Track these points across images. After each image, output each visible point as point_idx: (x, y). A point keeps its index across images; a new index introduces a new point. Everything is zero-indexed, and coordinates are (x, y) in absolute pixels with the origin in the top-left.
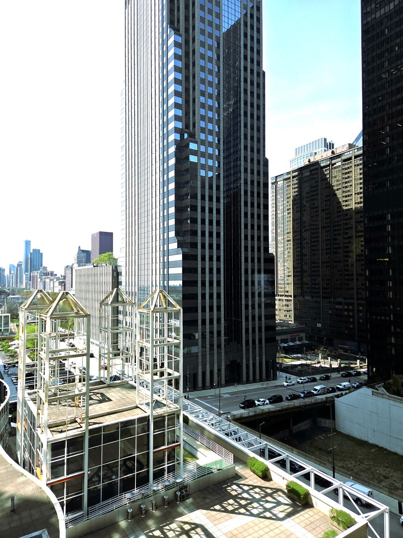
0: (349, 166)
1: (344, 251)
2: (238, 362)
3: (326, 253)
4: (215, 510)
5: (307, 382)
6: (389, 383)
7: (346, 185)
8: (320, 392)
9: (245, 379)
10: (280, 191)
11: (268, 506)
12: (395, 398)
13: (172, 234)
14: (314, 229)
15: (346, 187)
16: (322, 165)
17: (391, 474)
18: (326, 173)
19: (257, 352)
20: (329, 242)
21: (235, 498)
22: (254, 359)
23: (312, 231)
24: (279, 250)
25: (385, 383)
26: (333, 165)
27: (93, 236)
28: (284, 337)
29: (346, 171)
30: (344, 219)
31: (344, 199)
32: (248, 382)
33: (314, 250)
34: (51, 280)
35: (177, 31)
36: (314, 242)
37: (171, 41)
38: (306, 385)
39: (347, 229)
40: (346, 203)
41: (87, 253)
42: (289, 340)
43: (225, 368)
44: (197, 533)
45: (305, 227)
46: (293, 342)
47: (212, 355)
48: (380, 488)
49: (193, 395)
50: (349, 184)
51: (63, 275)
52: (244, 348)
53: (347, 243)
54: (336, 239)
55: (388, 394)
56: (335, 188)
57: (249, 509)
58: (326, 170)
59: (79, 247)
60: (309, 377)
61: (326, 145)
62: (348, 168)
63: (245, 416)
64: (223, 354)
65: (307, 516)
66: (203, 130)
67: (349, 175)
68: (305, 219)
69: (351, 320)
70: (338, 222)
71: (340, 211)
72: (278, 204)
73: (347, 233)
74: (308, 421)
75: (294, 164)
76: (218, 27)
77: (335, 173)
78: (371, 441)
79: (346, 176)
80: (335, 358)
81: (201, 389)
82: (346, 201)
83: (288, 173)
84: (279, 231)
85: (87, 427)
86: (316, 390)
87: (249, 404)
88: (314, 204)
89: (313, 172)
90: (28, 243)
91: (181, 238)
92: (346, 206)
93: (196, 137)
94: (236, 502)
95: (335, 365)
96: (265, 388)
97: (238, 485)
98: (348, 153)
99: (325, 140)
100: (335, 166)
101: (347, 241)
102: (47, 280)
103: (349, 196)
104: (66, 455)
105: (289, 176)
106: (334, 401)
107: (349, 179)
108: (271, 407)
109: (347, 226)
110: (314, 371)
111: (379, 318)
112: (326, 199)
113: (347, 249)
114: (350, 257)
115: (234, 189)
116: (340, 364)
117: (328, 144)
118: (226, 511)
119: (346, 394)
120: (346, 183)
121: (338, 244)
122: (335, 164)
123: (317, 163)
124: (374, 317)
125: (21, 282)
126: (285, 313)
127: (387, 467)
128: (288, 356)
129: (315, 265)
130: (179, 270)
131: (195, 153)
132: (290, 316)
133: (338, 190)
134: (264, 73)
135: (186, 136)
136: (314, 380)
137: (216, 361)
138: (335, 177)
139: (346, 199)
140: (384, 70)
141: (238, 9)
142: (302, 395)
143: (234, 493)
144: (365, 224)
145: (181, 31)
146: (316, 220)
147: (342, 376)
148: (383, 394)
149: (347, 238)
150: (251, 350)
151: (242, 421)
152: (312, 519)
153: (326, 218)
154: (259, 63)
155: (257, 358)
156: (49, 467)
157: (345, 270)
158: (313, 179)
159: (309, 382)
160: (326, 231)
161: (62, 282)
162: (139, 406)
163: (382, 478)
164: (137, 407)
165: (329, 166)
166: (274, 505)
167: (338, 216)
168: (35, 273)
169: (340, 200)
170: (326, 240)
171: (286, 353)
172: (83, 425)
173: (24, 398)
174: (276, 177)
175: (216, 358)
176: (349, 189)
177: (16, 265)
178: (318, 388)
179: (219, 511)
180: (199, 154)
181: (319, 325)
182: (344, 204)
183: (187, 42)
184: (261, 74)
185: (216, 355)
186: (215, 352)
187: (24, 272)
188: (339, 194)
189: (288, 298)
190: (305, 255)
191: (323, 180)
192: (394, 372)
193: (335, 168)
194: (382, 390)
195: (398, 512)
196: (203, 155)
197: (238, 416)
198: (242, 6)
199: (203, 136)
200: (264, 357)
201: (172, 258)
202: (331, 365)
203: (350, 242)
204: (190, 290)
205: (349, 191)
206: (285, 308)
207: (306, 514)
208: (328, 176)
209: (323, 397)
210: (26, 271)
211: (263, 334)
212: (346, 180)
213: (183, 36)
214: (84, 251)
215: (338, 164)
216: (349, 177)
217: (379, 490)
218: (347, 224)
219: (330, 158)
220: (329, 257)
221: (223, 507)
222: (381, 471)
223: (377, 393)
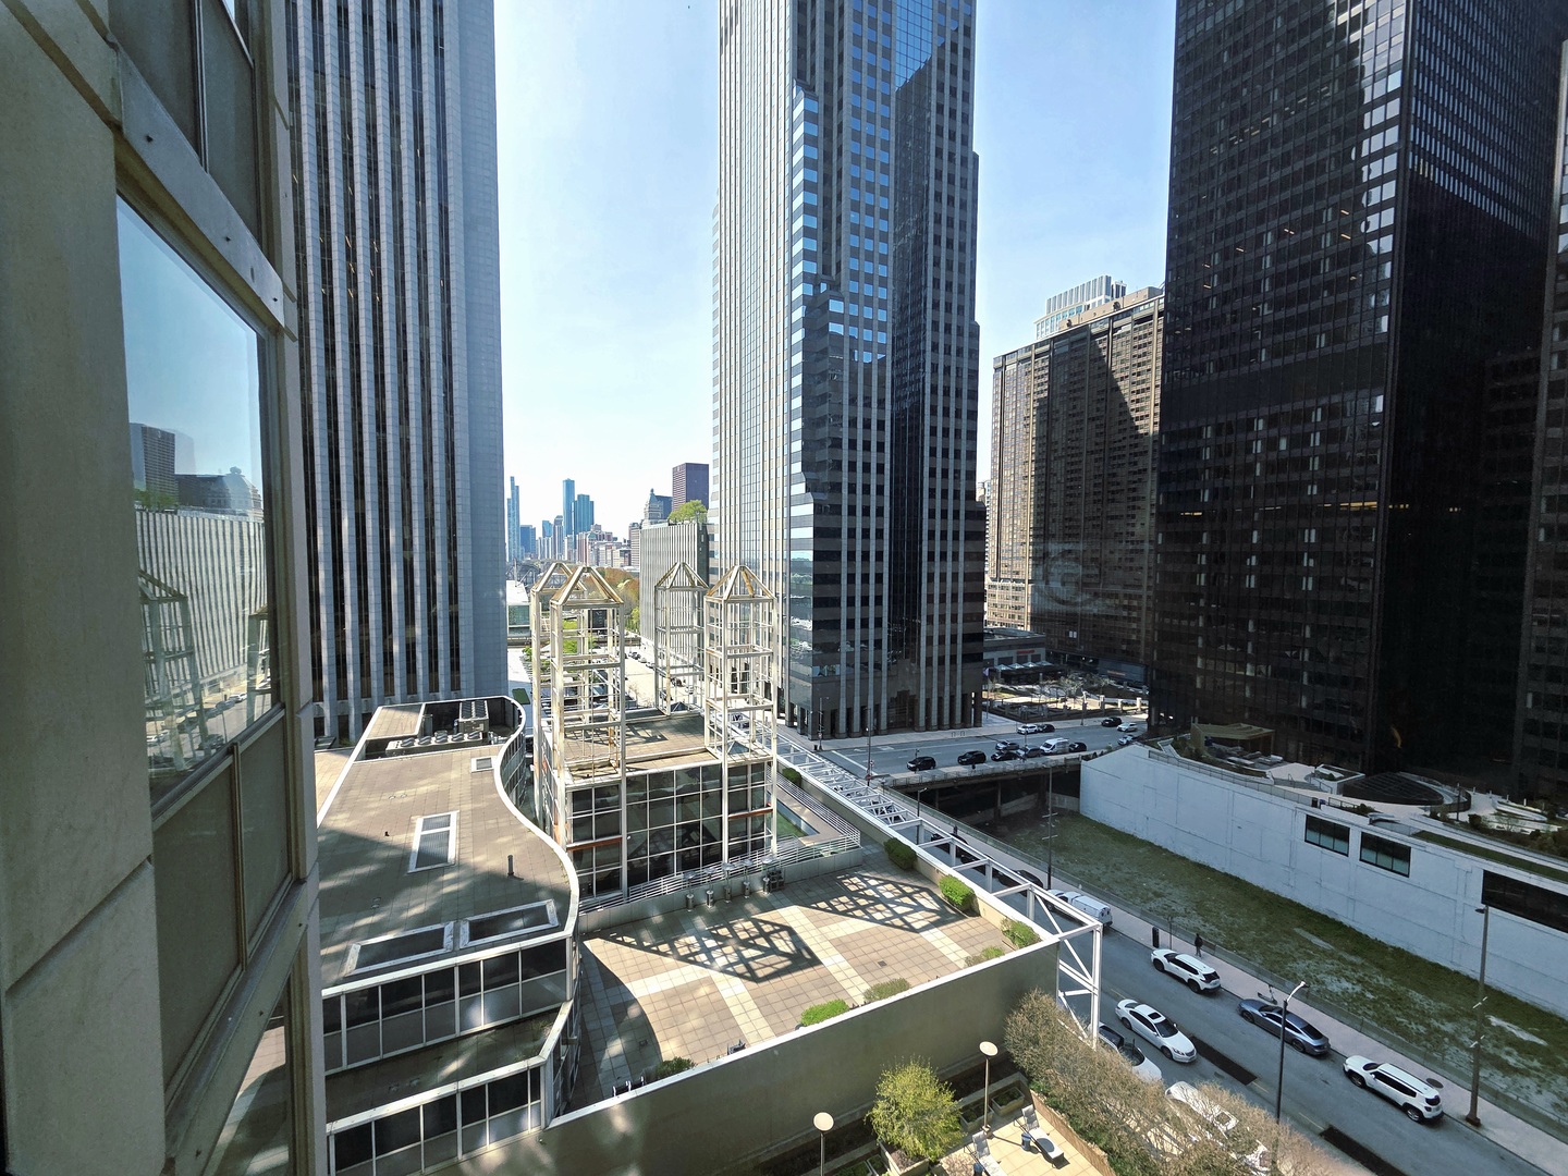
0: (1146, 331)
1: (1129, 498)
2: (911, 693)
3: (1095, 502)
4: (818, 908)
5: (1036, 732)
6: (1184, 739)
7: (1140, 369)
8: (1054, 750)
9: (922, 723)
10: (1010, 384)
11: (900, 910)
12: (1189, 764)
13: (797, 468)
14: (1072, 456)
15: (1139, 374)
16: (1094, 331)
17: (1167, 891)
18: (1101, 346)
19: (947, 678)
20: (1100, 481)
21: (850, 894)
22: (941, 689)
23: (1069, 460)
24: (1005, 495)
25: (1175, 739)
26: (1115, 330)
27: (675, 469)
28: (1005, 654)
29: (1141, 342)
30: (1131, 437)
31: (1134, 397)
32: (928, 727)
33: (1071, 496)
34: (608, 547)
35: (809, 90)
36: (1072, 480)
37: (799, 110)
38: (1028, 737)
39: (1136, 455)
40: (1138, 405)
41: (665, 501)
42: (1015, 660)
43: (888, 703)
44: (782, 938)
45: (1056, 451)
46: (1020, 664)
47: (864, 679)
48: (1128, 905)
49: (827, 744)
50: (1144, 368)
51: (627, 539)
52: (923, 670)
53: (1134, 482)
54: (1114, 475)
55: (1178, 756)
56: (1117, 376)
57: (870, 911)
58: (1100, 342)
59: (652, 491)
60: (1040, 724)
61: (1109, 291)
62: (1145, 336)
63: (915, 782)
64: (884, 680)
65: (965, 927)
66: (855, 276)
67: (1145, 349)
68: (1055, 436)
69: (1134, 626)
70: (1120, 441)
71: (1125, 420)
72: (1006, 408)
73: (1135, 463)
74: (1032, 797)
75: (1044, 329)
76: (887, 76)
77: (1118, 346)
78: (1140, 836)
79: (1141, 352)
80: (1094, 691)
81: (845, 735)
82: (1138, 401)
83: (1029, 348)
84: (1005, 459)
85: (624, 772)
86: (1048, 746)
87: (926, 764)
88: (1074, 407)
89: (1075, 346)
90: (569, 485)
91: (813, 475)
92: (1137, 410)
93: (842, 288)
94: (852, 900)
95: (1094, 704)
96: (957, 740)
97: (861, 878)
98: (1147, 306)
99: (1108, 279)
100: (1119, 332)
101: (1136, 478)
102: (602, 548)
103: (1143, 391)
104: (594, 809)
105: (1028, 354)
106: (1080, 765)
107: (1145, 359)
108: (964, 770)
109: (1136, 450)
110: (1052, 713)
111: (1176, 622)
112: (1099, 397)
113: (1134, 494)
114: (1139, 508)
115: (911, 383)
116: (1103, 704)
117: (1114, 288)
118: (835, 911)
119: (1102, 754)
120: (1139, 365)
121: (1118, 484)
122: (1120, 328)
123: (1085, 328)
124: (1167, 621)
125: (561, 550)
126: (1012, 611)
127: (1163, 879)
128: (1008, 687)
129: (1071, 523)
130: (808, 533)
131: (839, 318)
132: (1019, 618)
133: (1122, 379)
134: (976, 158)
135: (824, 287)
136: (1050, 729)
137: (871, 692)
138: (1119, 354)
139: (1139, 396)
140: (1216, 139)
141: (927, 36)
142: (1022, 753)
143: (852, 888)
144: (1161, 446)
145: (817, 89)
146: (1077, 439)
147: (1104, 725)
148: (1168, 757)
149: (1135, 473)
150: (935, 674)
151: (909, 790)
152: (972, 932)
153: (1097, 435)
154: (967, 141)
155: (947, 689)
156: (570, 824)
157: (1128, 533)
158: (1076, 358)
159: (1039, 732)
160: (1096, 460)
161: (626, 552)
162: (709, 749)
163: (1150, 895)
164: (707, 751)
165: (1107, 332)
166: (909, 909)
167: (1120, 431)
168: (584, 536)
169: (1127, 400)
170: (1095, 477)
171: (1007, 682)
172: (619, 770)
173: (540, 728)
174: (1004, 356)
175: (871, 685)
176: (1144, 377)
177: (552, 522)
178: (1052, 742)
179: (824, 910)
180: (847, 319)
181: (1073, 635)
182: (1133, 407)
183: (828, 109)
184: (970, 160)
185: (871, 681)
186: (871, 675)
187: (564, 533)
188: (1124, 387)
189: (1017, 585)
190: (1055, 505)
191: (1095, 360)
192: (1197, 719)
193: (1119, 336)
194: (1169, 750)
195: (1152, 944)
196: (854, 321)
197: (903, 782)
198: (936, 30)
199: (853, 287)
200: (959, 688)
201: (797, 511)
202: (1085, 705)
203: (1140, 480)
204: (828, 568)
205: (1143, 381)
206: (1011, 603)
207: (968, 924)
208: (1104, 353)
209: (1061, 758)
210: (569, 532)
211: (960, 646)
212: (1140, 360)
213: (822, 99)
214: (660, 498)
215: (1124, 329)
216: (1145, 354)
217: (1127, 909)
218: (1136, 446)
219: (1110, 317)
220: (1098, 510)
221: (830, 905)
222: (1152, 884)
223: (1159, 754)
